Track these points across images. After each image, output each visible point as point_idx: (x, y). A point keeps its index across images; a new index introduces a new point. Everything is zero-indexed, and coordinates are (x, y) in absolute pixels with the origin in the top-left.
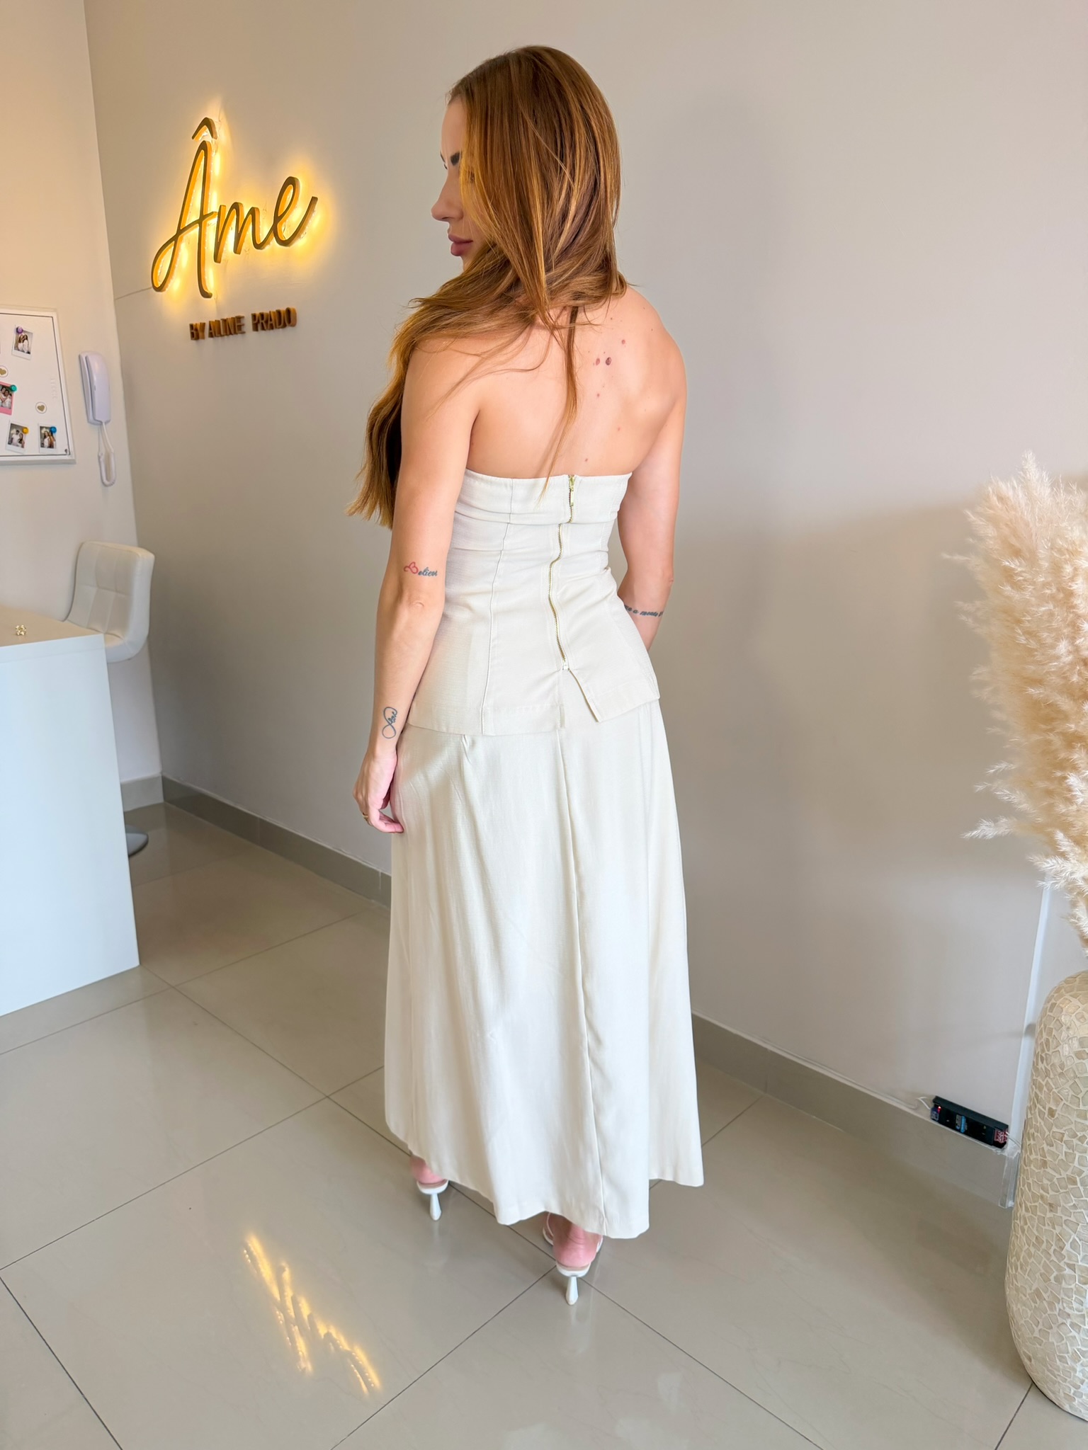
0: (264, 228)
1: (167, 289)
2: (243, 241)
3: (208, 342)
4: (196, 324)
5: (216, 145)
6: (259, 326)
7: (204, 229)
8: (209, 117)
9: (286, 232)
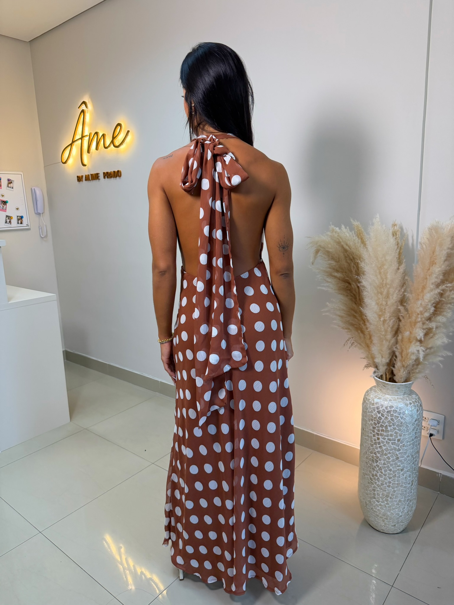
1: (67, 163)
2: (99, 146)
3: (84, 183)
5: (87, 110)
6: (106, 177)
7: (83, 141)
8: (85, 101)
9: (117, 144)
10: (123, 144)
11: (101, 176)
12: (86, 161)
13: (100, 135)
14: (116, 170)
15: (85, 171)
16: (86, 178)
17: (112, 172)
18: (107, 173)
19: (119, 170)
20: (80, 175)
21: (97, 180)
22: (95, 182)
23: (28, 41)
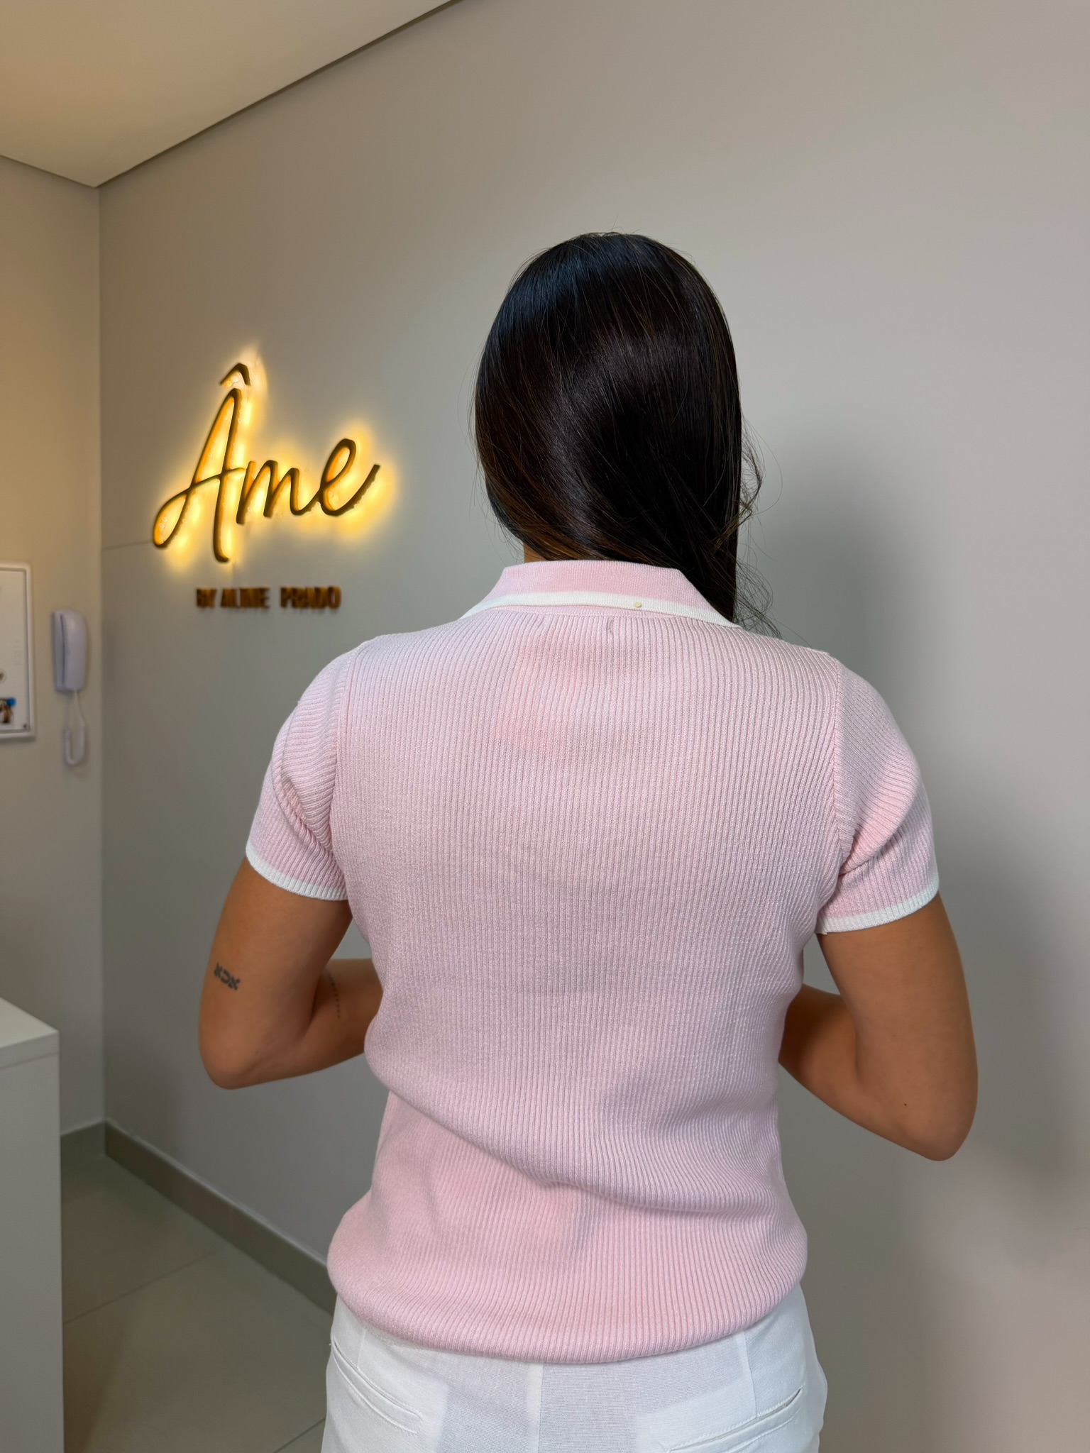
0: (306, 494)
1: (170, 547)
2: (275, 503)
3: (218, 612)
4: (205, 591)
5: (250, 393)
6: (289, 602)
7: (227, 483)
8: (244, 362)
9: (335, 501)
10: (353, 507)
11: (274, 598)
12: (228, 545)
13: (282, 470)
14: (324, 586)
15: (225, 577)
16: (224, 596)
17: (310, 589)
18: (294, 591)
19: (334, 585)
20: (205, 586)
21: (260, 610)
22: (250, 616)
23: (95, 185)
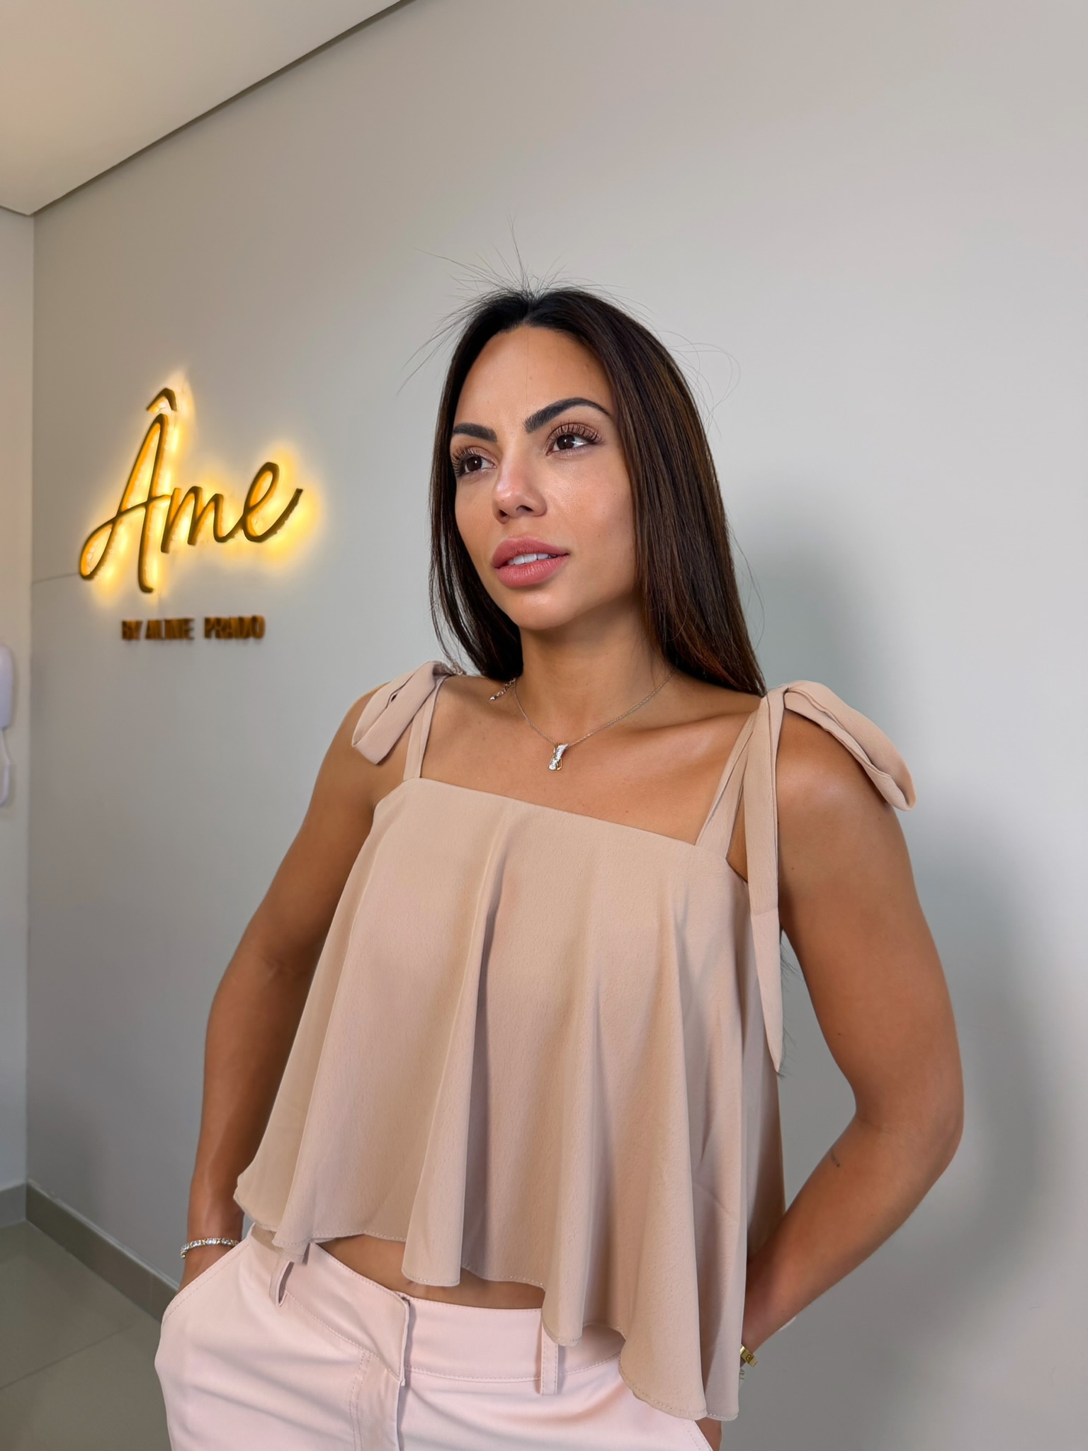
0: (230, 518)
1: (97, 578)
2: (199, 530)
3: (143, 645)
4: (130, 623)
5: (176, 419)
6: (213, 633)
7: (151, 513)
8: (170, 387)
9: (258, 527)
10: (275, 533)
11: (198, 629)
12: (154, 574)
13: (206, 496)
14: (247, 614)
15: (151, 608)
16: (148, 628)
17: (235, 619)
18: (218, 621)
19: (257, 613)
20: (131, 618)
21: (184, 642)
22: (176, 647)
23: (29, 212)
